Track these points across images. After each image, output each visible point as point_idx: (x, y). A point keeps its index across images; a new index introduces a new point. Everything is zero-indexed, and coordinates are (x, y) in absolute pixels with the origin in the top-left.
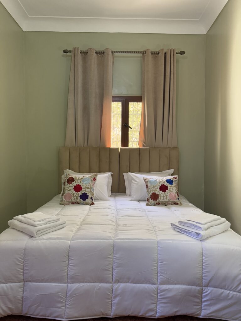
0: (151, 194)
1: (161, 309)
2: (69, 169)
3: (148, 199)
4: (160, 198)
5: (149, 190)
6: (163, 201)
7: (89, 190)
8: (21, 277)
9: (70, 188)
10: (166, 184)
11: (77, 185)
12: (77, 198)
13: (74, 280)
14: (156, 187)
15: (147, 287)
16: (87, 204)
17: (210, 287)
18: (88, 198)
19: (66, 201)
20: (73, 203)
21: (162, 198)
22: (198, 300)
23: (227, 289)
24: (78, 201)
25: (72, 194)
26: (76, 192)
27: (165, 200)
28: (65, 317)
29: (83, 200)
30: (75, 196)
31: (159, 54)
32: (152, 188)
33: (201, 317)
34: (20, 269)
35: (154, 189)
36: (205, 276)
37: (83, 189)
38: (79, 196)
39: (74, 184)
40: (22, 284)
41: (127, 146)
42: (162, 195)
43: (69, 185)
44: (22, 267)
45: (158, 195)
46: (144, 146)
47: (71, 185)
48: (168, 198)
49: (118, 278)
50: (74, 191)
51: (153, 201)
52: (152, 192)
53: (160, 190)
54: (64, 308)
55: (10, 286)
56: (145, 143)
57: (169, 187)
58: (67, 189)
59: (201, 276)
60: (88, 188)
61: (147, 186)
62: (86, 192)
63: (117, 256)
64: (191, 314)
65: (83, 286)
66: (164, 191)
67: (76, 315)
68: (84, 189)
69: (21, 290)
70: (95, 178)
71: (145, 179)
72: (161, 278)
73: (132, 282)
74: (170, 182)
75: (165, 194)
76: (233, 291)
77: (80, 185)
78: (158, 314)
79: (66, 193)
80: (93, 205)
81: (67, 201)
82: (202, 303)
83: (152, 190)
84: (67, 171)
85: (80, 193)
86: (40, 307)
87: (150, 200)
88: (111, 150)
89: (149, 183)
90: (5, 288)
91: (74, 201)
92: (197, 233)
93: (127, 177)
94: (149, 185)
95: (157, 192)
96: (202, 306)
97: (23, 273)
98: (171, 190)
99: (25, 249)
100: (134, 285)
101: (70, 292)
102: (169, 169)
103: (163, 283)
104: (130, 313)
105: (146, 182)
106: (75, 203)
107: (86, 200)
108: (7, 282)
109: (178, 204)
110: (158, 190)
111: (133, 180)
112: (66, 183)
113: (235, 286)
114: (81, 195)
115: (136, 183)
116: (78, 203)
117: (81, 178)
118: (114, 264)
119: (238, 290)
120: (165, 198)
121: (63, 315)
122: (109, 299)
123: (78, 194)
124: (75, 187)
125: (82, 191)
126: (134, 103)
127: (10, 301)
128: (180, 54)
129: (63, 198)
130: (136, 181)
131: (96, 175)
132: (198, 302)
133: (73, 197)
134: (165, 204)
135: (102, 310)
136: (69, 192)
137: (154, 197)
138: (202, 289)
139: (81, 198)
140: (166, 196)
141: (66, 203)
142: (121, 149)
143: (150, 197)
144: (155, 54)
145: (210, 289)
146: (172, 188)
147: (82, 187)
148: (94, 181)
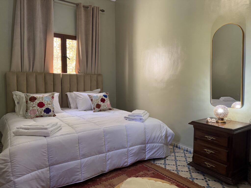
0: (96, 104)
1: (130, 160)
2: (17, 91)
3: (94, 108)
4: (102, 107)
5: (94, 102)
6: (103, 108)
7: (50, 105)
8: (47, 163)
9: (34, 105)
10: (104, 98)
11: (39, 102)
12: (41, 113)
13: (84, 156)
14: (98, 100)
15: (124, 150)
16: (50, 116)
17: (149, 143)
18: (51, 112)
19: (31, 116)
20: (37, 117)
21: (103, 107)
22: (144, 151)
23: (155, 143)
24: (42, 114)
25: (37, 110)
26: (40, 107)
27: (105, 108)
28: (83, 179)
29: (47, 113)
30: (40, 111)
31: (88, 9)
32: (96, 101)
33: (146, 159)
34: (46, 158)
35: (97, 101)
36: (146, 139)
37: (45, 105)
38: (43, 110)
39: (37, 102)
40: (48, 168)
41: (67, 73)
42: (102, 105)
43: (32, 103)
44: (47, 157)
45: (100, 105)
46: (79, 72)
47: (34, 103)
48: (106, 106)
49: (109, 149)
50: (38, 107)
51: (98, 109)
52: (96, 103)
53: (101, 102)
54: (81, 174)
55: (41, 171)
56: (80, 70)
57: (105, 99)
58: (31, 106)
59: (145, 139)
60: (49, 104)
61: (92, 100)
62: (49, 107)
63: (107, 137)
64: (142, 159)
65: (90, 158)
66: (104, 102)
67: (89, 176)
68: (47, 105)
69: (48, 172)
70: (53, 96)
71: (89, 96)
72: (129, 144)
73: (116, 150)
74: (105, 96)
75: (104, 104)
76: (157, 143)
77: (43, 102)
78: (129, 163)
79: (30, 109)
80: (55, 116)
81: (33, 115)
82: (145, 152)
83: (96, 102)
84: (17, 93)
85: (44, 108)
86: (65, 179)
87: (96, 109)
88: (54, 75)
89: (93, 97)
90: (38, 173)
91: (38, 115)
92: (140, 119)
93: (70, 95)
94: (93, 99)
95: (99, 103)
96: (146, 154)
97: (48, 161)
98: (107, 101)
99: (48, 144)
100: (117, 151)
101: (84, 164)
102: (97, 89)
103: (130, 146)
104: (116, 167)
105: (90, 97)
106: (39, 116)
107: (49, 113)
108: (38, 169)
109: (111, 109)
110: (100, 102)
111: (78, 97)
112: (29, 102)
113: (158, 141)
114: (44, 110)
115: (81, 98)
116: (42, 116)
117: (42, 97)
118: (105, 142)
119: (159, 142)
120: (104, 106)
121: (81, 179)
122: (105, 162)
123: (42, 109)
124: (38, 104)
125: (45, 107)
126: (70, 40)
127: (43, 181)
128: (102, 11)
129: (29, 114)
130: (81, 97)
131: (53, 94)
132: (144, 152)
133: (37, 112)
134: (104, 110)
135: (102, 169)
136: (34, 108)
137: (98, 106)
138: (145, 145)
139: (44, 112)
140: (105, 105)
141: (31, 117)
142: (62, 75)
143: (95, 107)
144: (86, 8)
145: (148, 145)
146: (107, 100)
147: (44, 104)
148: (53, 98)
